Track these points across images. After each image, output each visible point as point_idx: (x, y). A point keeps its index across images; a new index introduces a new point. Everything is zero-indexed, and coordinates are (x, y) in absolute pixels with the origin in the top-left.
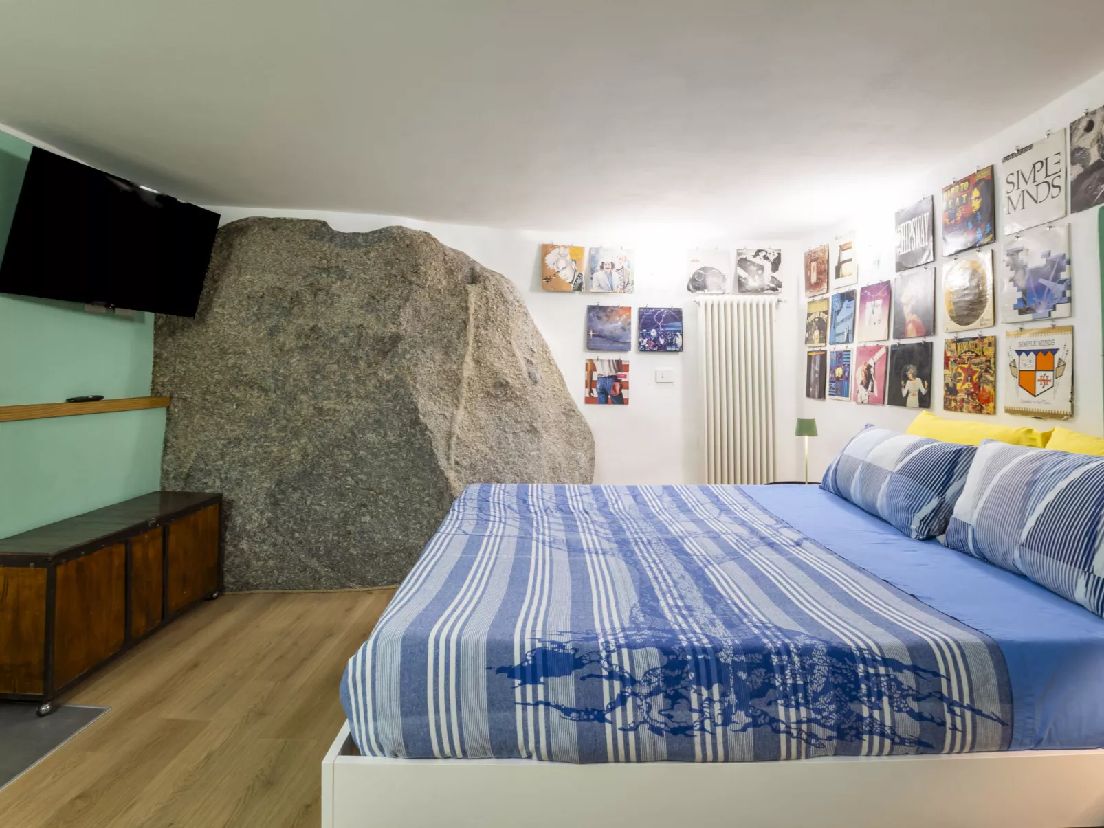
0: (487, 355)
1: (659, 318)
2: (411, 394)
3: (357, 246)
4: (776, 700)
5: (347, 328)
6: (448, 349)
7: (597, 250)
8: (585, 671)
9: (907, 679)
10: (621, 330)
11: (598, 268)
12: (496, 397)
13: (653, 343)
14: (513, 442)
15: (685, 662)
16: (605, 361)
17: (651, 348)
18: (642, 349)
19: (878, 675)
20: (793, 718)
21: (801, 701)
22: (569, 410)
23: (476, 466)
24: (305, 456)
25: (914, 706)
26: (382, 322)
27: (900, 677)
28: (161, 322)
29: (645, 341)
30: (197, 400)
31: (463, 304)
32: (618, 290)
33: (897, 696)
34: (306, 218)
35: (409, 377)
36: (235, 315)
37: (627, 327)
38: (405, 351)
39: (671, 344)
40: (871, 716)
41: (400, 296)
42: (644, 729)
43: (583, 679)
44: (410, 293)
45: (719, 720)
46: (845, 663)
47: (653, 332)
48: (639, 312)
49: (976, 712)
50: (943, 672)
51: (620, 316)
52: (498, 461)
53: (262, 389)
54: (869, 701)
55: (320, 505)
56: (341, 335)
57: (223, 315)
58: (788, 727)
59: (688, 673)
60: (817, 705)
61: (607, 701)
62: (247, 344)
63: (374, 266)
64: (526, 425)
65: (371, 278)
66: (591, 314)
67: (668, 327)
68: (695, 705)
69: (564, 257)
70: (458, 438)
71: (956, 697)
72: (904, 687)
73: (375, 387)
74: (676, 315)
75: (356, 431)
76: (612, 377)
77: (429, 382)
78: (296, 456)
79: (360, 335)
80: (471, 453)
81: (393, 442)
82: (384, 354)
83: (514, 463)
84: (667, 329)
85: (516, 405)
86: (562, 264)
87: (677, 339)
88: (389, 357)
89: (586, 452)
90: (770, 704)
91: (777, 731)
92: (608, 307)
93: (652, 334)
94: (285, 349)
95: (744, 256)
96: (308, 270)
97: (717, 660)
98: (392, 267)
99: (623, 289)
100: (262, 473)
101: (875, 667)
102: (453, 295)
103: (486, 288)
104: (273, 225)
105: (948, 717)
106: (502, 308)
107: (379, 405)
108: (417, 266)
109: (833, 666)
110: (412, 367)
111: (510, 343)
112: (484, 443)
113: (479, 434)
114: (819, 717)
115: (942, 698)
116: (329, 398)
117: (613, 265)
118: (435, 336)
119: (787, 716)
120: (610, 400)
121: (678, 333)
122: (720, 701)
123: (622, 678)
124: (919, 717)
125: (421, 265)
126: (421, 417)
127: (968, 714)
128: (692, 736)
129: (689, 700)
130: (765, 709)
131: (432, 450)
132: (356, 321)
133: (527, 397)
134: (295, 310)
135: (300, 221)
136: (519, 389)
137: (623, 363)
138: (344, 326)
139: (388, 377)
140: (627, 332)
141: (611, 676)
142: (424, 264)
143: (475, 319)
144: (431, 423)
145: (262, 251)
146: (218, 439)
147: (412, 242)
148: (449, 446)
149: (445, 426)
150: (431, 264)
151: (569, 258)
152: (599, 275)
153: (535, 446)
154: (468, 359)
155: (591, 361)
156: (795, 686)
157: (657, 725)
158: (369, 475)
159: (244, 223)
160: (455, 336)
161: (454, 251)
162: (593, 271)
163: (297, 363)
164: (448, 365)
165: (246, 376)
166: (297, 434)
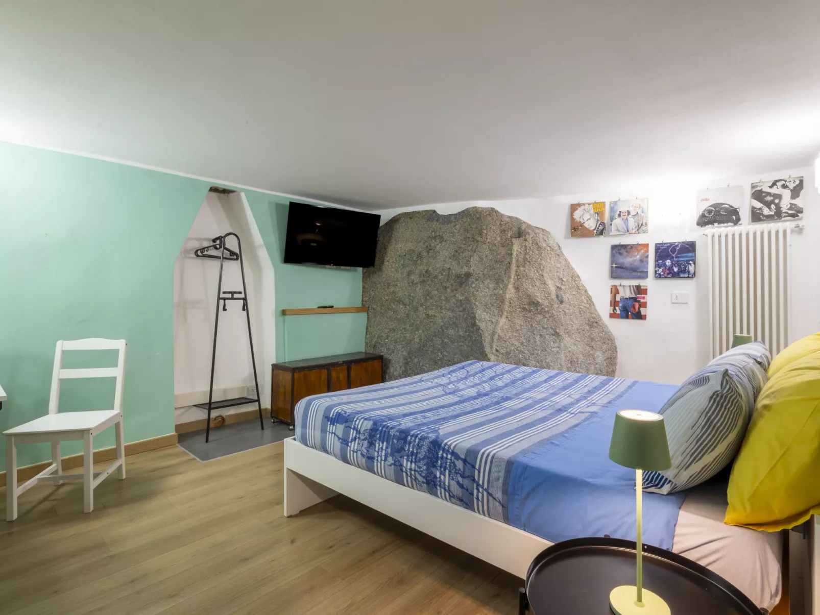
0: (524, 284)
1: (674, 250)
2: (473, 308)
3: (451, 222)
4: (404, 456)
5: (443, 270)
6: (498, 280)
7: (615, 203)
8: (347, 424)
9: (460, 465)
10: (639, 262)
11: (617, 216)
12: (530, 311)
13: (667, 271)
14: (539, 341)
15: (378, 430)
16: (626, 288)
17: (666, 275)
18: (658, 276)
19: (447, 458)
20: (409, 467)
21: (414, 460)
22: (593, 322)
23: (510, 354)
24: (421, 339)
25: (460, 479)
26: (460, 266)
27: (456, 462)
28: (365, 271)
29: (661, 270)
30: (378, 309)
31: (509, 252)
32: (633, 232)
33: (453, 471)
34: (425, 209)
35: (472, 298)
36: (393, 266)
37: (645, 259)
38: (473, 283)
39: (684, 271)
40: (440, 477)
41: (471, 250)
42: (359, 453)
43: (346, 427)
44: (477, 247)
45: (383, 458)
46: (435, 448)
47: (668, 263)
48: (656, 246)
49: (489, 494)
50: (477, 467)
51: (639, 251)
52: (526, 352)
53: (405, 305)
54: (440, 470)
55: (426, 366)
56: (440, 274)
57: (388, 266)
58: (406, 470)
59: (377, 434)
60: (419, 464)
61: (351, 438)
62: (398, 280)
63: (458, 233)
64: (550, 330)
65: (456, 241)
66: (614, 251)
67: (681, 257)
68: (377, 449)
69: (588, 211)
70: (499, 336)
71: (481, 482)
72: (457, 468)
73: (454, 303)
74: (690, 247)
75: (444, 328)
76: (632, 298)
77: (484, 301)
78: (417, 340)
79: (449, 274)
80: (508, 345)
81: (462, 335)
82: (461, 284)
83: (537, 354)
84: (681, 259)
85: (545, 317)
86: (586, 217)
87: (690, 267)
88: (464, 286)
89: (604, 353)
90: (401, 457)
91: (402, 471)
92: (628, 245)
93: (667, 264)
94: (415, 282)
95: (759, 188)
96: (426, 239)
97: (389, 432)
98: (468, 233)
99: (638, 230)
100: (403, 348)
101: (447, 454)
102: (504, 246)
103: (526, 240)
104: (411, 216)
105: (475, 492)
106: (537, 252)
107: (456, 314)
108: (481, 230)
109: (430, 448)
110: (475, 292)
111: (542, 276)
112: (518, 340)
113: (515, 334)
114: (419, 470)
115: (474, 480)
116: (432, 309)
117: (629, 213)
118: (491, 273)
119: (407, 465)
120: (630, 316)
121: (691, 262)
122: (386, 450)
123: (357, 430)
124: (461, 486)
125: (485, 229)
126: (477, 321)
127: (485, 493)
128: (374, 462)
129: (375, 446)
130: (399, 459)
131: (482, 342)
132: (447, 266)
133: (554, 312)
134: (419, 262)
135: (423, 211)
136: (547, 306)
137: (642, 288)
138: (441, 269)
139: (461, 298)
140: (645, 263)
141: (354, 429)
142: (487, 229)
143: (517, 261)
144: (482, 325)
145: (405, 231)
146: (386, 328)
147: (480, 216)
148: (493, 340)
149: (491, 328)
150: (491, 228)
151: (592, 212)
152: (618, 222)
153: (556, 345)
154: (510, 287)
155: (615, 286)
156: (412, 452)
157: (363, 453)
158: (449, 353)
159: (399, 217)
160: (503, 272)
161: (509, 217)
162: (612, 219)
163: (419, 290)
164: (497, 291)
165: (397, 297)
166: (418, 329)
